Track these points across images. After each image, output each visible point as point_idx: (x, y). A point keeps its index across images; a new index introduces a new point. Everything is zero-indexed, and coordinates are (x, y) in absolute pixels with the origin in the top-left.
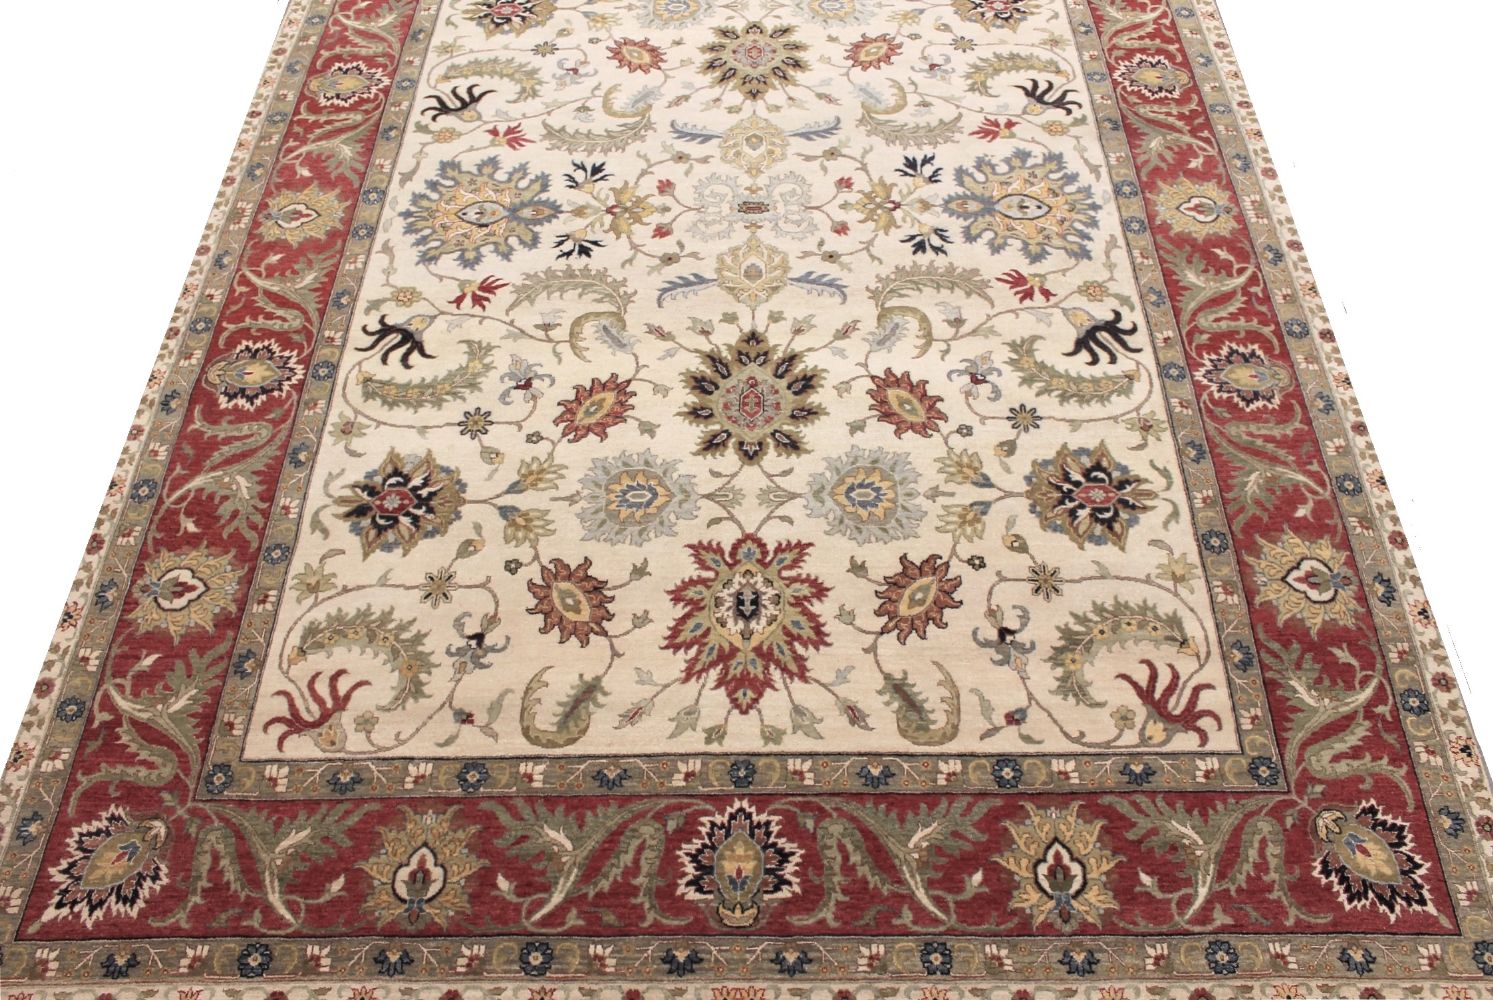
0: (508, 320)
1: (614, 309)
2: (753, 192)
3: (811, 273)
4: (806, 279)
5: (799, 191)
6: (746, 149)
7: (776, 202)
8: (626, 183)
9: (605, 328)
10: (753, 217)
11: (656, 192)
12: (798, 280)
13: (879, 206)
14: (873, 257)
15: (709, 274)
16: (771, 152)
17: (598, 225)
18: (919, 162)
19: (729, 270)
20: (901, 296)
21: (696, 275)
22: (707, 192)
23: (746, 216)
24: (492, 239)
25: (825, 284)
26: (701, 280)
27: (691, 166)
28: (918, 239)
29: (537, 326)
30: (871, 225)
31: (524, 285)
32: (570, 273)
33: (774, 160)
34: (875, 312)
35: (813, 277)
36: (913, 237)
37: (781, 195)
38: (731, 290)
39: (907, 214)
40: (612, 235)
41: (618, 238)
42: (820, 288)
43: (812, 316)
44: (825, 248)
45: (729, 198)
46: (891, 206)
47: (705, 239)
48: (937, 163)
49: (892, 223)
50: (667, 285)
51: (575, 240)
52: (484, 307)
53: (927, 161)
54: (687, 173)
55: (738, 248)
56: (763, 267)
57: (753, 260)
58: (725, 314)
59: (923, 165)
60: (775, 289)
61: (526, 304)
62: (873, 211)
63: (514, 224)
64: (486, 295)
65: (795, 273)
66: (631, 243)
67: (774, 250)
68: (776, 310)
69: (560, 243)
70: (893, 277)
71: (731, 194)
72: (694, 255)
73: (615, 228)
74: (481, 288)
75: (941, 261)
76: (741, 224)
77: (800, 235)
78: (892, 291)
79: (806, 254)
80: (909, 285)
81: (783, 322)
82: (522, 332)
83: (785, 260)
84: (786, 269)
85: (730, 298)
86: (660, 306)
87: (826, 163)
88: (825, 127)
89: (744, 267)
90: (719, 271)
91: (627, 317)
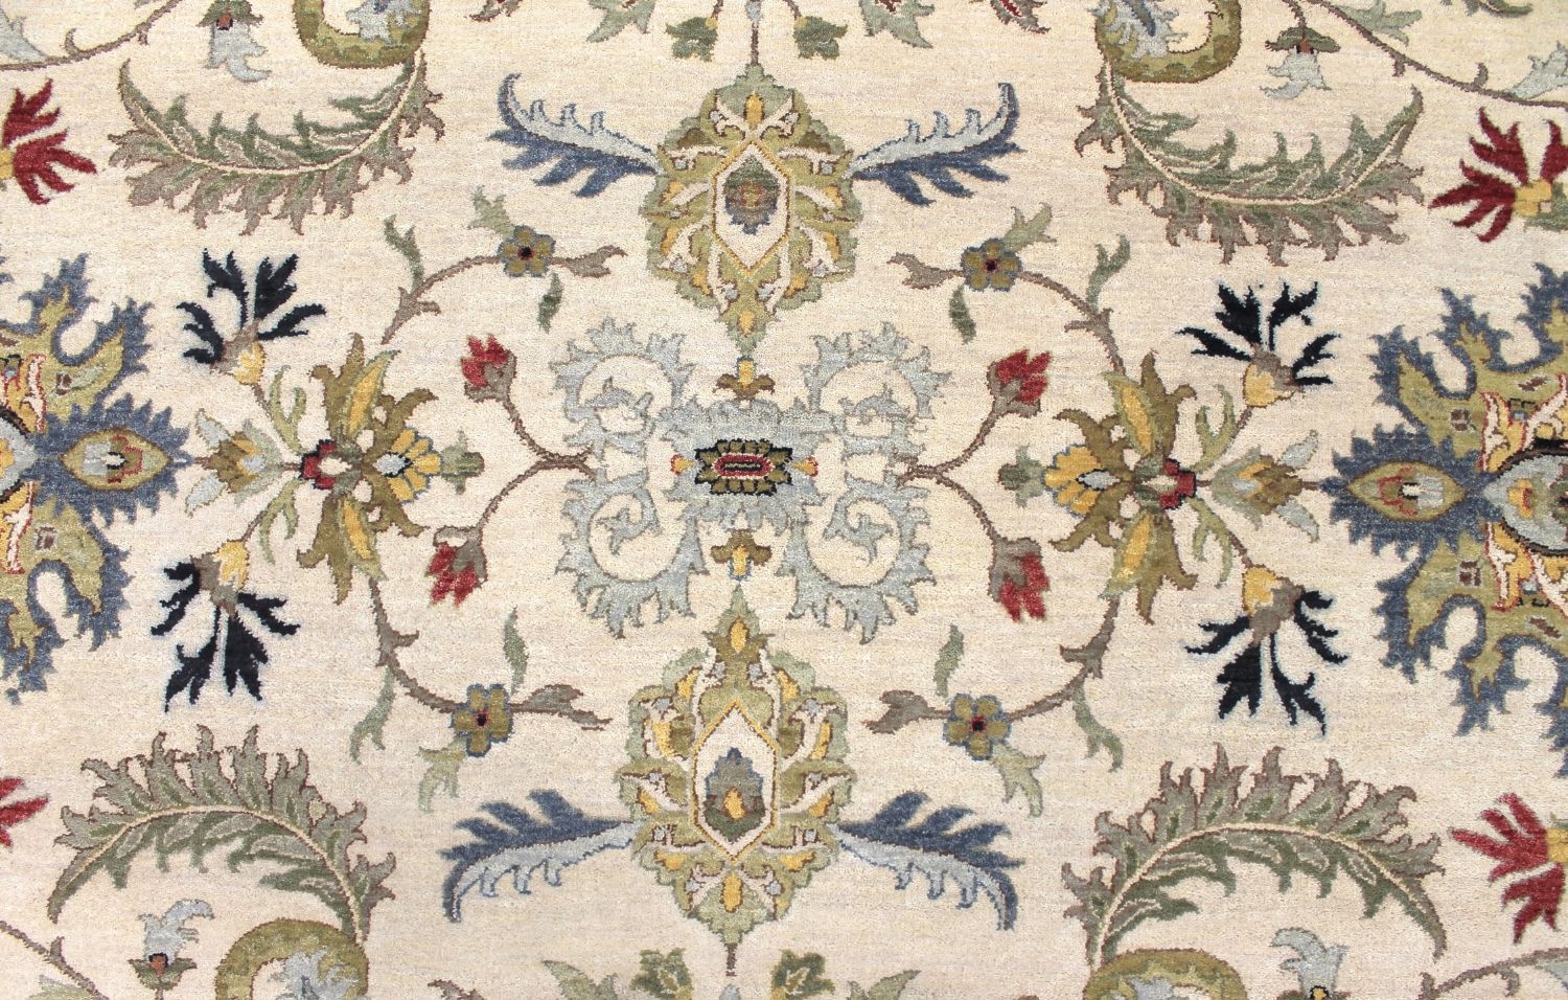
0: (1412, 77)
1: (1130, 87)
2: (742, 540)
3: (588, 191)
4: (606, 168)
5: (600, 538)
6: (761, 758)
7: (672, 495)
8: (1145, 610)
9: (1150, 26)
10: (746, 428)
11: (1050, 560)
12: (625, 166)
13: (362, 464)
14: (408, 247)
15: (875, 197)
16: (681, 737)
17: (1215, 423)
18: (1266, 310)
19: (819, 212)
20: (351, 104)
21: (914, 197)
22: (889, 547)
23: (766, 433)
24: (1512, 386)
25: (556, 146)
26: (899, 177)
27: (942, 677)
28: (270, 323)
29: (1331, 46)
30: (397, 385)
31: (1391, 195)
32: (1272, 229)
33: (671, 695)
34: (431, 48)
35: (582, 178)
36: (286, 328)
37: (654, 525)
38: (815, 139)
39: (287, 426)
40: (1170, 376)
41: (1149, 362)
42: (569, 135)
43: (597, 38)
44: (537, 288)
45: (820, 517)
46: (331, 466)
47: (889, 343)
48: (1322, 318)
49: (337, 385)
50: (995, 164)
51: (1271, 362)
52: (1485, 123)
53: (1289, 307)
54: (954, 646)
55: (795, 296)
56: (724, 219)
57: (750, 247)
58: (831, 53)
59: (1276, 319)
60: (691, 135)
61: (1376, 128)
62: (384, 445)
63: (1461, 447)
64: (1488, 169)
65: (632, 189)
66: (1108, 339)
67: (691, 286)
68: (694, 62)
69: (1314, 352)
70: (365, 174)
71: (814, 533)
72: (923, 277)
73: (1165, 405)
74: (1506, 195)
75: (225, 236)
76: (782, 398)
77: (610, 342)
78: (373, 121)
79: (593, 265)
80: (323, 142)
81: (676, 21)
82: (1367, 34)
83: (660, 244)
84: (657, 211)
85: (816, 106)
86: (1008, 90)
87: (504, 674)
88: (497, 864)
89: (778, 221)
90: (850, 211)
91: (1095, 59)
